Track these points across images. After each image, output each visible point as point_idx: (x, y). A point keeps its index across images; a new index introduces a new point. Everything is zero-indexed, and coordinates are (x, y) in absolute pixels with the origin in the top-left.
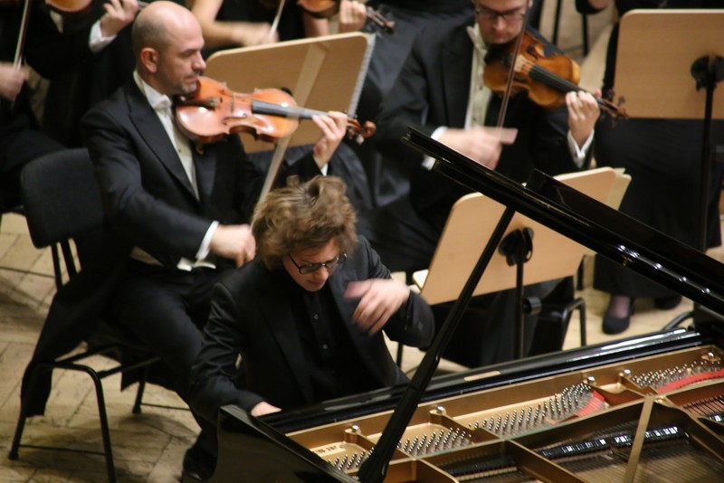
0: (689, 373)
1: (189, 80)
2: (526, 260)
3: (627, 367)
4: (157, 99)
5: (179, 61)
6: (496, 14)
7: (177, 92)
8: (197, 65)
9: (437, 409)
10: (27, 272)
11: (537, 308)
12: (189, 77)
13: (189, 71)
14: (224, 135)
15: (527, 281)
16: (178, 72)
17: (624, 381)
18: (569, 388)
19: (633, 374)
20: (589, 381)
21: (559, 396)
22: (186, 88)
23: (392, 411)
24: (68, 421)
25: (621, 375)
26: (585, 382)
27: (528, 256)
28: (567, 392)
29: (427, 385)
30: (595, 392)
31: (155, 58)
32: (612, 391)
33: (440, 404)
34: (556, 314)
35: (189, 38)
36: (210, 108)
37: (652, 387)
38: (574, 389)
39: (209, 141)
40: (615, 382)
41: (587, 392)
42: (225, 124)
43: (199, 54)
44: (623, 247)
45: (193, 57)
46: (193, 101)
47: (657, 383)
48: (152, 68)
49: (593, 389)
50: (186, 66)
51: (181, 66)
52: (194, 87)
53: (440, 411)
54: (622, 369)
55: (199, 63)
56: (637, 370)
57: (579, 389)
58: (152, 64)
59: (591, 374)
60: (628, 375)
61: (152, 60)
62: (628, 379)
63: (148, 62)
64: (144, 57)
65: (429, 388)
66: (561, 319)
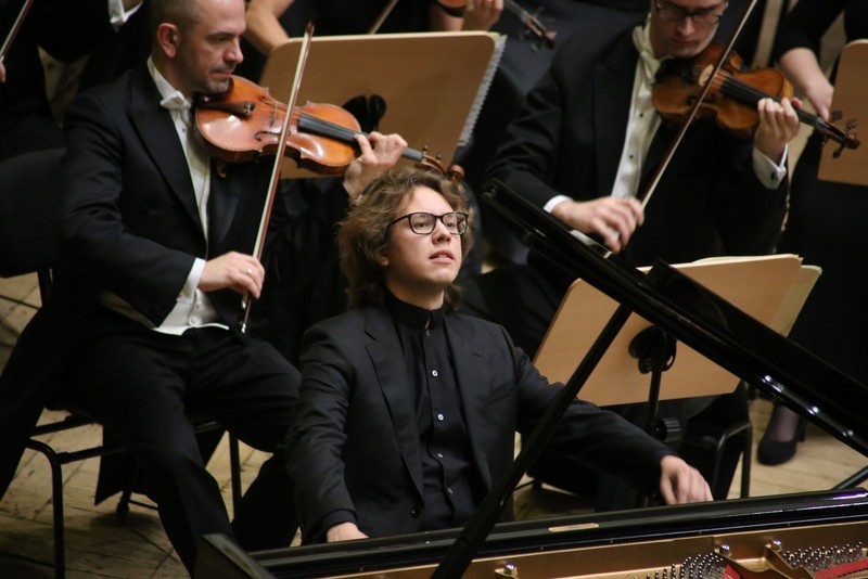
0: (864, 554)
1: (217, 75)
2: (666, 368)
3: (778, 536)
4: (171, 94)
5: (207, 46)
6: (684, 13)
7: (199, 89)
8: (231, 56)
9: (505, 568)
10: (20, 302)
11: (674, 434)
12: (219, 71)
13: (220, 63)
14: (255, 153)
16: (202, 61)
17: (770, 555)
18: (694, 558)
19: (785, 547)
20: (721, 550)
21: (678, 566)
22: (213, 85)
23: (437, 565)
24: (37, 512)
25: (769, 546)
26: (717, 551)
27: (669, 363)
28: (690, 561)
29: (489, 529)
30: (728, 566)
31: (175, 38)
32: (750, 569)
33: (511, 562)
35: (225, 16)
36: (243, 116)
37: (808, 569)
38: (700, 559)
39: (236, 159)
40: (759, 556)
41: (718, 565)
42: (259, 140)
43: (237, 41)
44: (768, 378)
45: (228, 44)
46: (221, 104)
47: (816, 563)
48: (170, 51)
49: (727, 563)
50: (217, 55)
51: (208, 54)
52: (224, 86)
53: (509, 571)
54: (770, 538)
55: (234, 53)
56: (791, 542)
57: (707, 561)
58: (171, 46)
59: (726, 541)
60: (777, 547)
61: (172, 42)
62: (776, 552)
63: (166, 42)
64: (161, 35)
65: (491, 537)
66: (715, 447)
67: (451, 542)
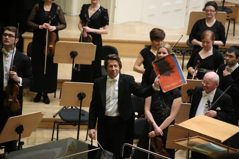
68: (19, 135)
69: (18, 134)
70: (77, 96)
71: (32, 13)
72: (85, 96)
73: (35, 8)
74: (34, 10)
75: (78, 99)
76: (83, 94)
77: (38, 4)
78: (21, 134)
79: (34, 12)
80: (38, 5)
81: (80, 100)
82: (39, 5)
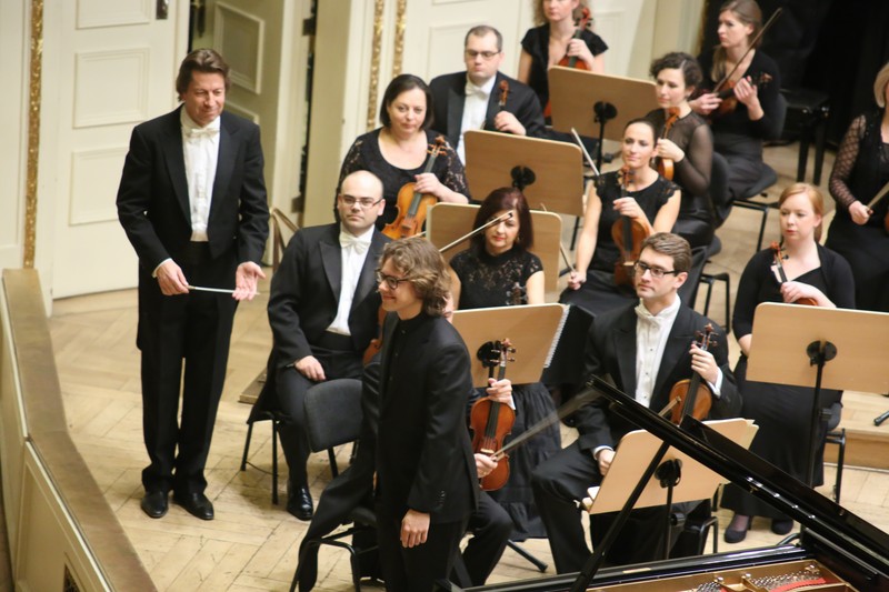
0: (796, 579)
2: (676, 484)
3: (748, 572)
11: (682, 522)
15: (675, 500)
17: (745, 582)
18: (703, 585)
19: (752, 577)
20: (719, 580)
25: (744, 577)
26: (716, 580)
27: (677, 481)
28: (701, 587)
29: (594, 572)
30: (723, 589)
32: (735, 590)
34: (695, 528)
37: (766, 588)
38: (707, 585)
40: (739, 582)
41: (717, 588)
44: (751, 479)
47: (770, 585)
49: (721, 587)
54: (745, 572)
56: (756, 575)
57: (711, 586)
59: (720, 575)
60: (748, 577)
62: (748, 580)
65: (596, 577)
66: (699, 532)
67: (574, 580)
68: (667, 489)
69: (663, 486)
70: (805, 351)
71: (846, 149)
72: (834, 352)
73: (855, 133)
74: (853, 140)
75: (808, 359)
76: (828, 344)
77: (863, 120)
78: (674, 488)
79: (851, 148)
80: (862, 125)
81: (815, 367)
82: (867, 124)
